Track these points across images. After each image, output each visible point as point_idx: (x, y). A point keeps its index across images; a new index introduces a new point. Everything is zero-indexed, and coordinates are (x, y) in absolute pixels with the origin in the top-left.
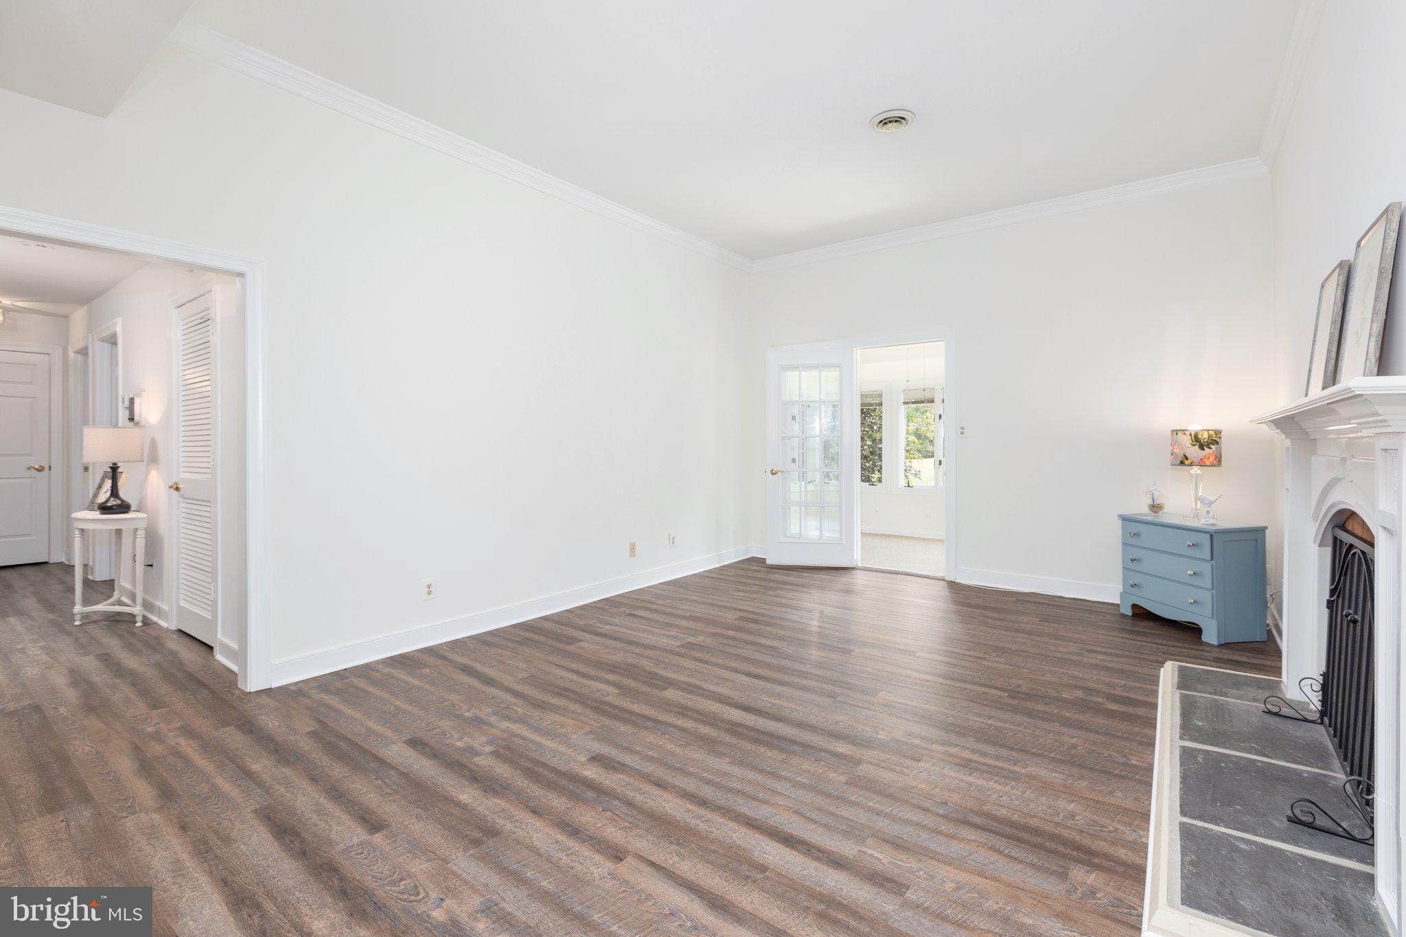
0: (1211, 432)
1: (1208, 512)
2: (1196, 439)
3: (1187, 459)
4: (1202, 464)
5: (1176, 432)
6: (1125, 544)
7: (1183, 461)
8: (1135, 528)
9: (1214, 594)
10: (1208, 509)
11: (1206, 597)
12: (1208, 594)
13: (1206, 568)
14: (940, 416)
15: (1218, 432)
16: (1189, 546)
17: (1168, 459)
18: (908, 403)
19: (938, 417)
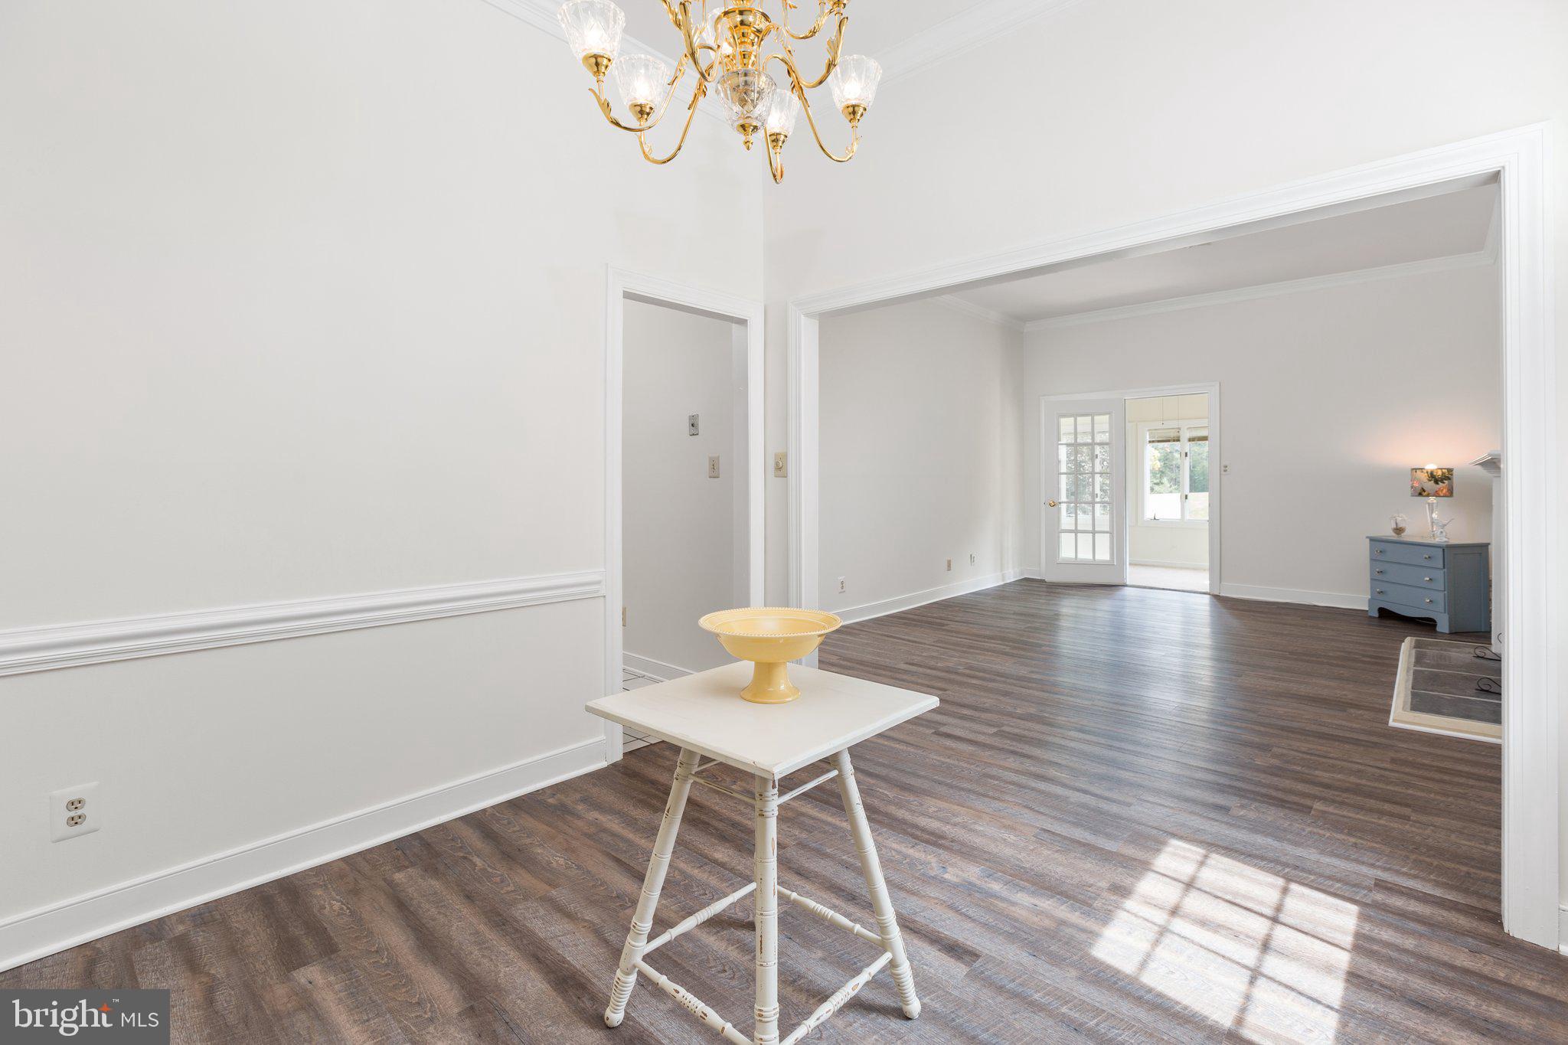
0: (1444, 470)
1: (1442, 532)
2: (1432, 476)
3: (1424, 491)
4: (1436, 494)
5: (1416, 470)
6: (1372, 560)
7: (1422, 493)
8: (1382, 546)
9: (1446, 595)
10: (1442, 530)
11: (1440, 598)
12: (1441, 595)
13: (1439, 575)
14: (1186, 454)
15: (1450, 471)
16: (1426, 558)
17: (1409, 491)
18: (1153, 442)
19: (1183, 455)
